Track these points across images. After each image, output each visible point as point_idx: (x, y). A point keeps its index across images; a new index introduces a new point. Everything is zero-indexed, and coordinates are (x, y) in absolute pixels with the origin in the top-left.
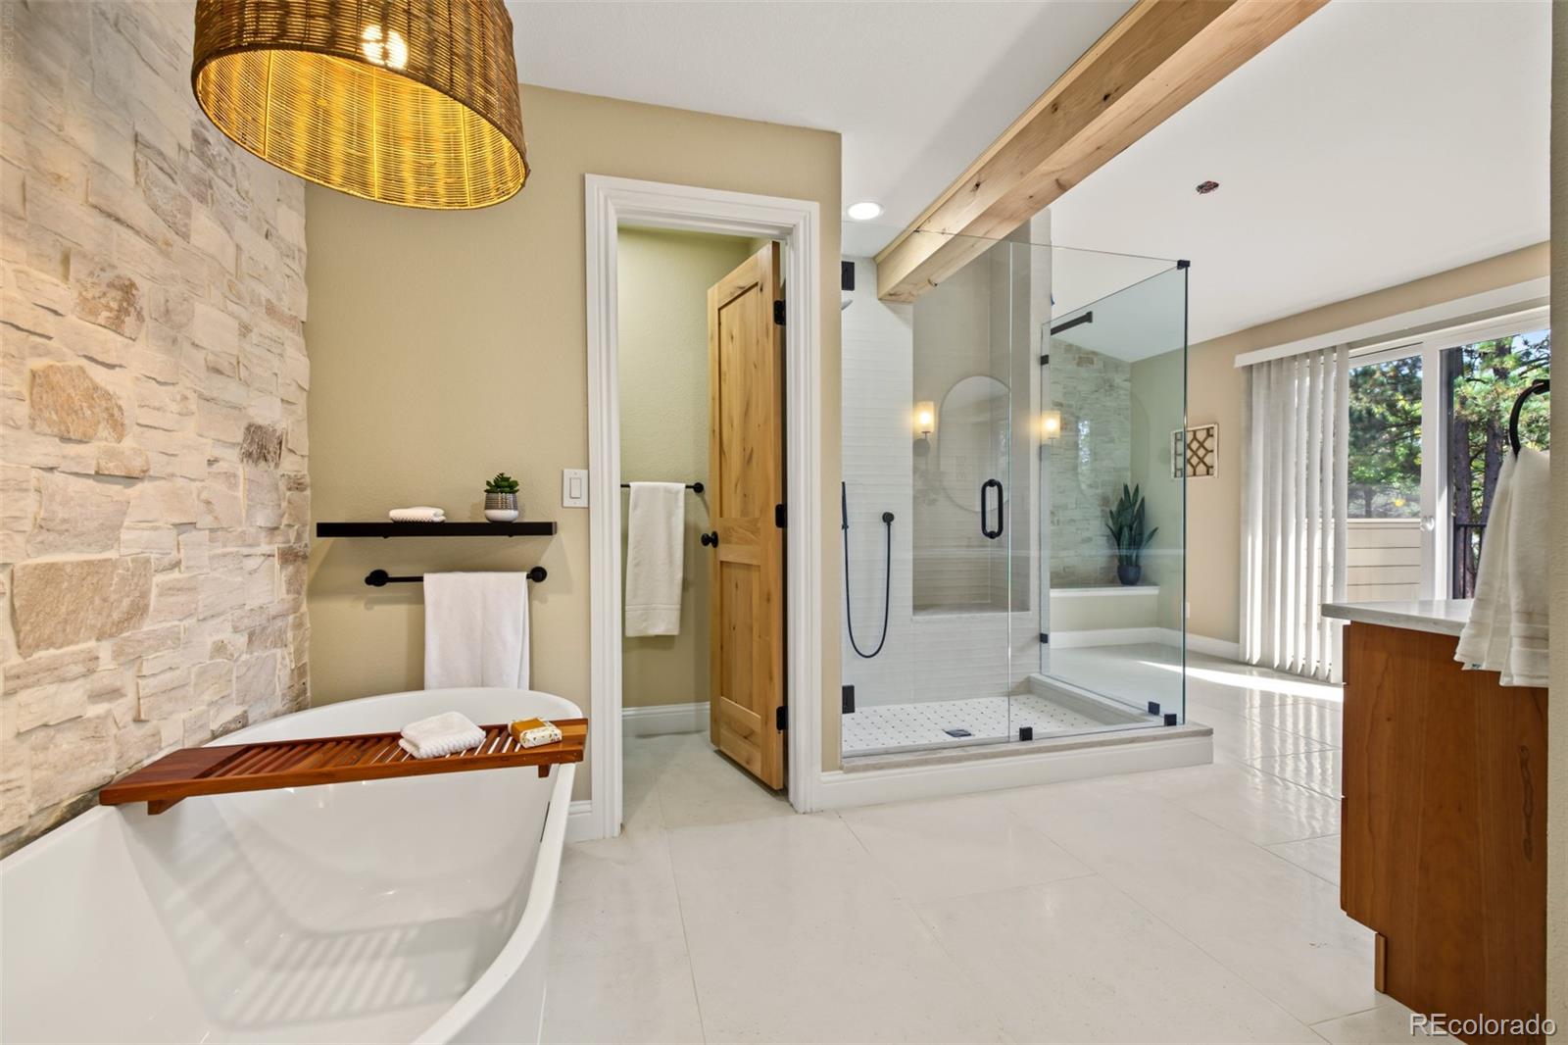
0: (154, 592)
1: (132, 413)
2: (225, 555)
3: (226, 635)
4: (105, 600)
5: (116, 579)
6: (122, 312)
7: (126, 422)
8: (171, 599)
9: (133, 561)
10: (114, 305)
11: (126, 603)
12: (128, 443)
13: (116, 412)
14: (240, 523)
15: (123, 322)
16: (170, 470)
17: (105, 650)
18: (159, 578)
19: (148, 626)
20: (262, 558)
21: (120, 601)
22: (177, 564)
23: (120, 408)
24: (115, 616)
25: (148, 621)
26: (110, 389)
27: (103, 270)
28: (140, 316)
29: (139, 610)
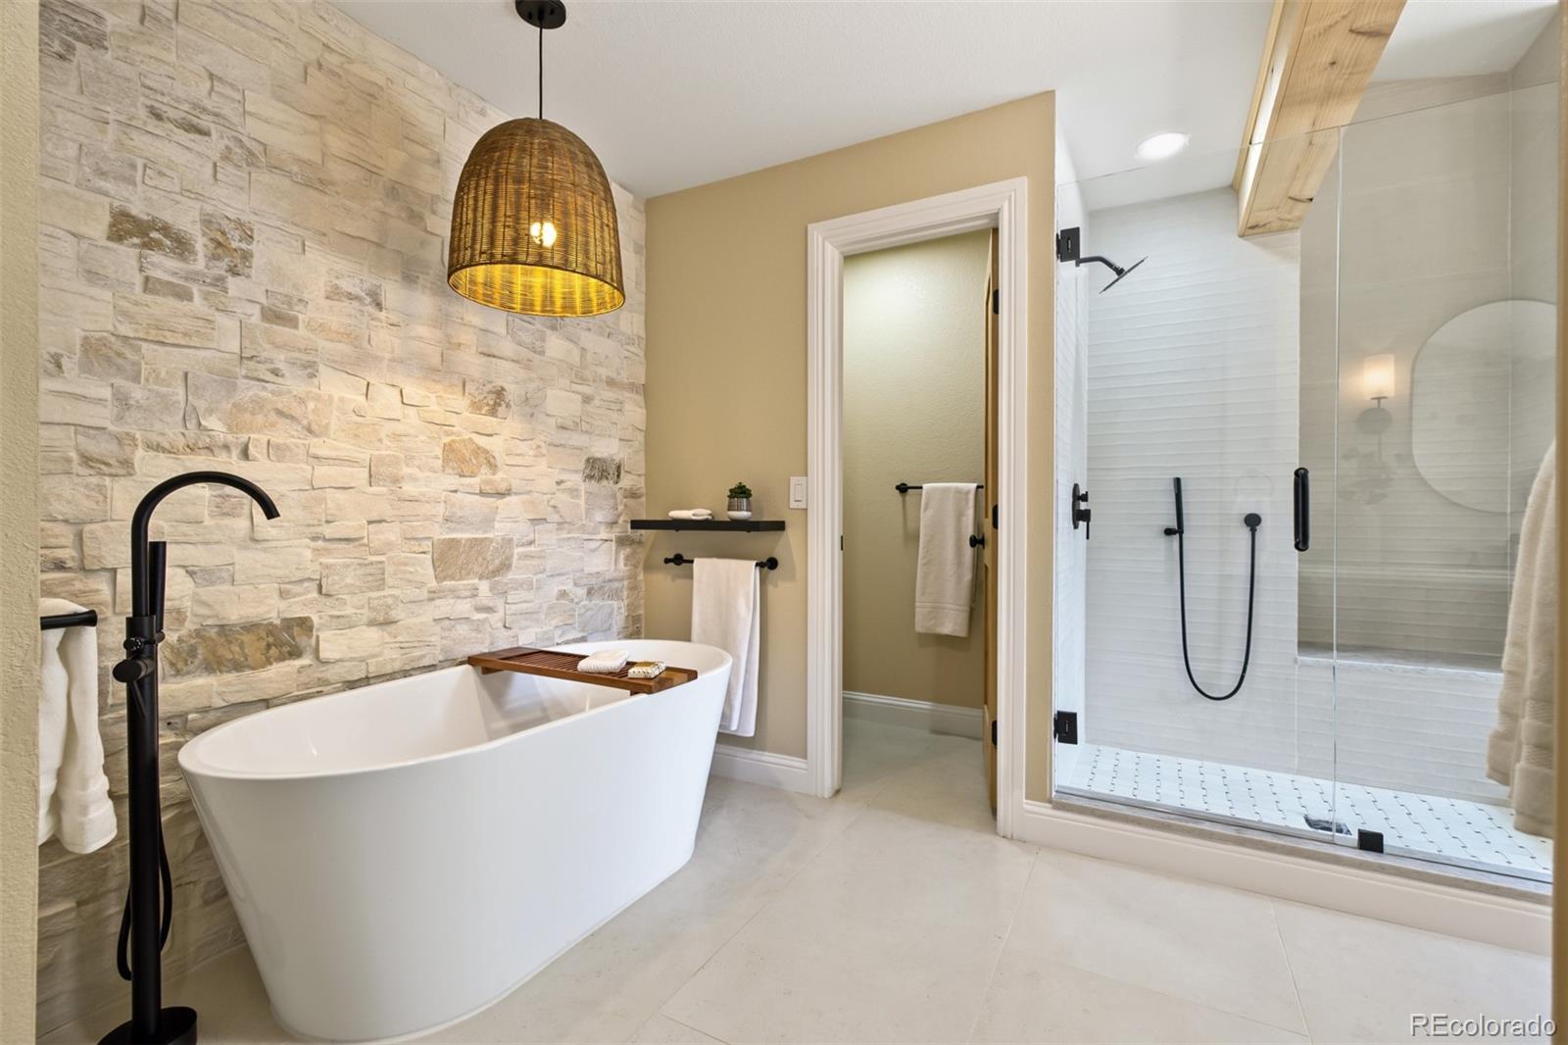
0: (515, 557)
1: (501, 459)
2: (569, 539)
3: (569, 587)
4: (484, 559)
5: (491, 548)
6: (497, 404)
7: (498, 464)
8: (528, 562)
9: (503, 539)
10: (491, 403)
11: (497, 562)
12: (499, 475)
13: (492, 460)
14: (582, 520)
15: (497, 411)
16: (528, 488)
17: (484, 587)
18: (517, 551)
19: (510, 576)
20: (600, 542)
21: (493, 560)
22: (531, 543)
23: (494, 457)
24: (491, 568)
25: (511, 573)
26: (488, 448)
27: (484, 385)
28: (508, 406)
29: (505, 566)
